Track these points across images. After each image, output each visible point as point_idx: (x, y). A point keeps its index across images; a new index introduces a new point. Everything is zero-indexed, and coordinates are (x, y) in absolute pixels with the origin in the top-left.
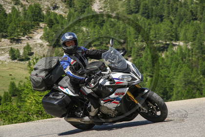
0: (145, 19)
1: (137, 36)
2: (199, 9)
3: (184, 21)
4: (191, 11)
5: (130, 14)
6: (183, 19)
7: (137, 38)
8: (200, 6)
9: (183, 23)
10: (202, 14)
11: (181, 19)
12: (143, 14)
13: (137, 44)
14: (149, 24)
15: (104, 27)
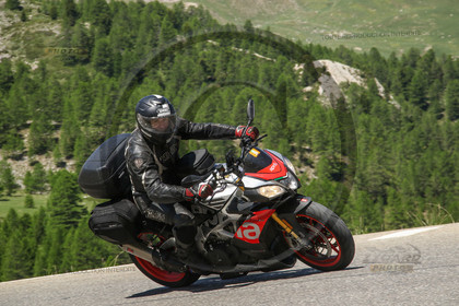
0: (104, 76)
1: (85, 113)
2: (218, 58)
3: (187, 82)
4: (203, 63)
5: (71, 64)
6: (185, 80)
7: (86, 117)
8: (220, 53)
9: (185, 87)
10: (225, 70)
11: (181, 79)
12: (100, 65)
13: (86, 130)
14: (113, 89)
15: (12, 93)
